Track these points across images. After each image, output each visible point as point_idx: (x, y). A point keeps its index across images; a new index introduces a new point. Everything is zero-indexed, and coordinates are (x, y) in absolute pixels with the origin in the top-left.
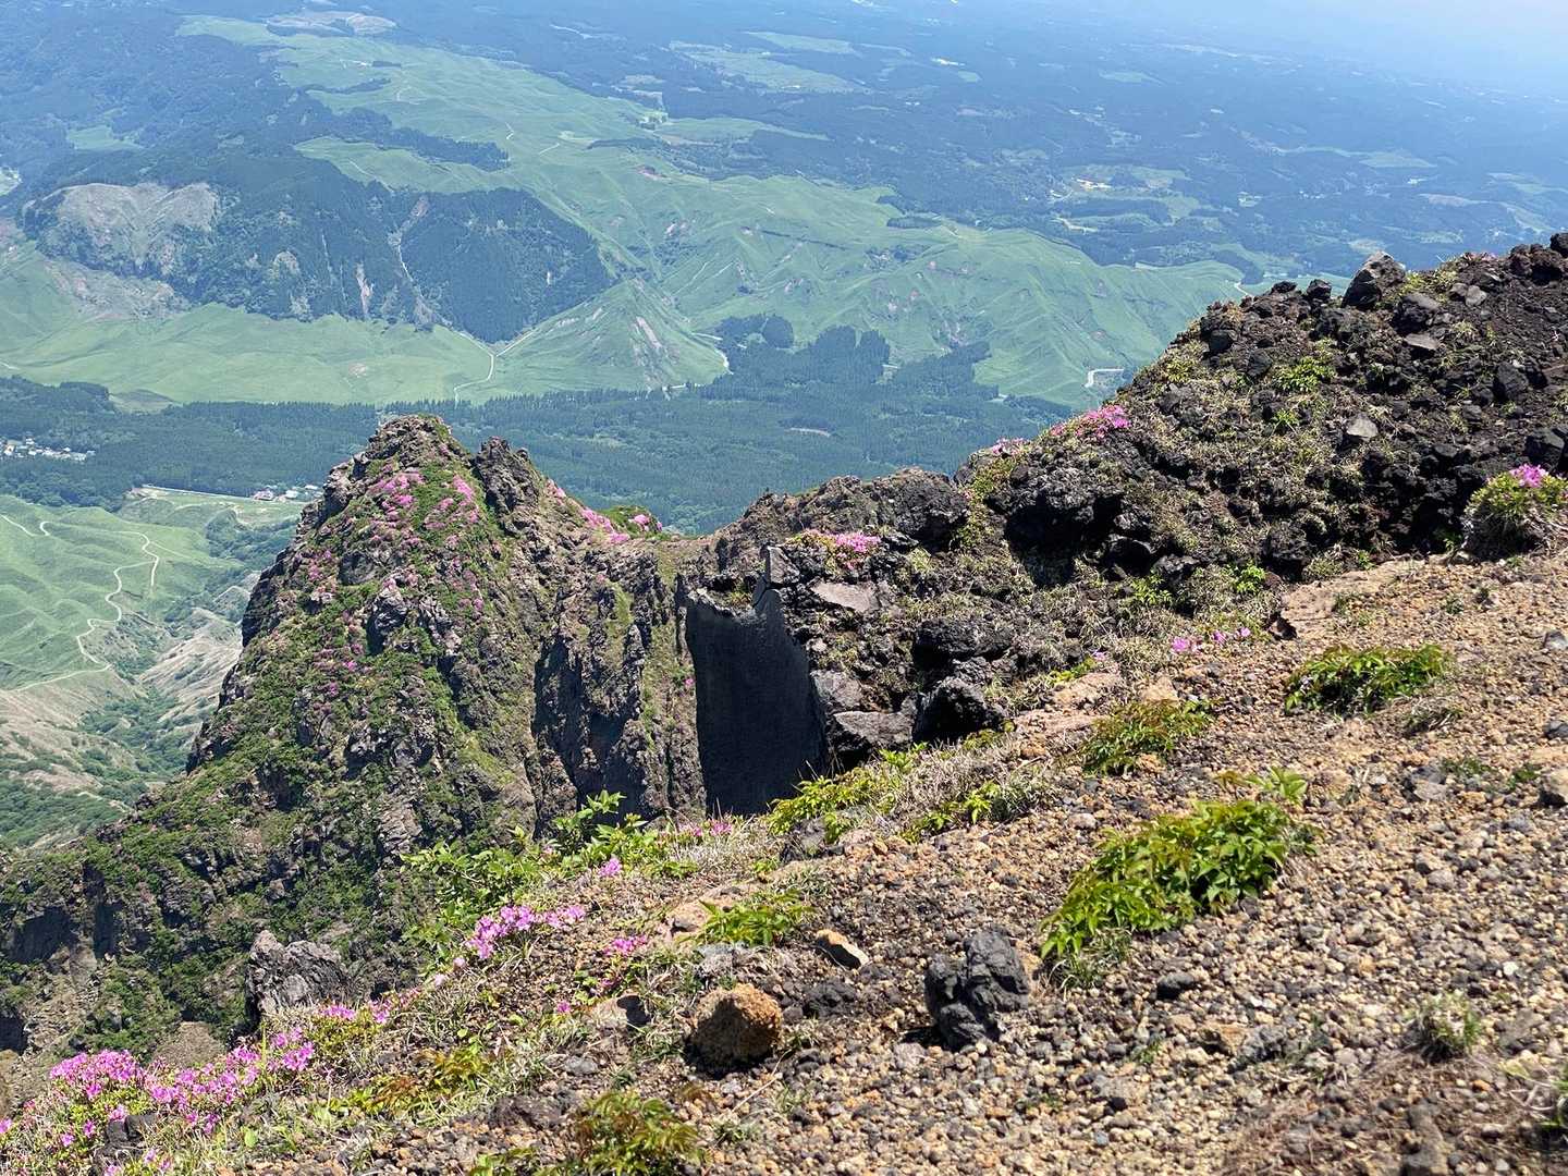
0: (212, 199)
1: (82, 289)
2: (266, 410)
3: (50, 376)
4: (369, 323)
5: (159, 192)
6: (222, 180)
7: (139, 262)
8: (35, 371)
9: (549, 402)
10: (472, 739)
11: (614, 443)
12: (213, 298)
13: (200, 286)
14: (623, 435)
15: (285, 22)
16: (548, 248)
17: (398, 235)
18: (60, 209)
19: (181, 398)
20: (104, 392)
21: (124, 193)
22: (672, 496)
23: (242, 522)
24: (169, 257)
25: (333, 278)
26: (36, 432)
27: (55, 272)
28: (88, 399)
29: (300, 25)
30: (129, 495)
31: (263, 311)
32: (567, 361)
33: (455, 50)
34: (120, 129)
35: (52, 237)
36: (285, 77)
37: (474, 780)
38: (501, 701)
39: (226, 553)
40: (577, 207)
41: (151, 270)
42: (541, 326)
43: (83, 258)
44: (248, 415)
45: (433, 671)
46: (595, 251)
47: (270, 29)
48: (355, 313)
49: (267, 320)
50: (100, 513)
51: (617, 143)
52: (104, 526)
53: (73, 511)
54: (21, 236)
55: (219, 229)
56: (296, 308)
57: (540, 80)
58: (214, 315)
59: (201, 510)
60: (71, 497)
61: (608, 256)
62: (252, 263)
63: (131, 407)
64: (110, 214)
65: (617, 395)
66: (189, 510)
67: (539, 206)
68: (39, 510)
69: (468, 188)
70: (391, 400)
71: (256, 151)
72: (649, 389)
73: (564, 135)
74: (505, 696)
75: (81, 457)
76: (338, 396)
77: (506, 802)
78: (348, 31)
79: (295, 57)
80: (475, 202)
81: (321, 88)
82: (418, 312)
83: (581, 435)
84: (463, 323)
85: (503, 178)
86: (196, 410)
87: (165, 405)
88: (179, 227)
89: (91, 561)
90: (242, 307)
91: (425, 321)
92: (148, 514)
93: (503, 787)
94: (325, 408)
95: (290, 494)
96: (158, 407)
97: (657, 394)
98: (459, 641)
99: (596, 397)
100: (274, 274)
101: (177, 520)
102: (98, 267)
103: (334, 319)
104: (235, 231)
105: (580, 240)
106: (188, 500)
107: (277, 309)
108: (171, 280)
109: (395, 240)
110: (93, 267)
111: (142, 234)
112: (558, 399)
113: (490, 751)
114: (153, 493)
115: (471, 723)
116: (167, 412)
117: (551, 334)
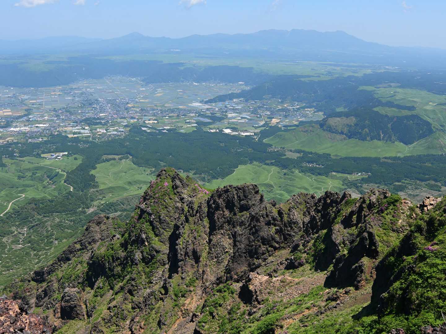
0: (354, 119)
1: (329, 136)
2: (359, 158)
3: (321, 152)
4: (382, 142)
5: (345, 118)
6: (356, 116)
7: (340, 131)
8: (319, 151)
9: (418, 157)
10: (157, 239)
11: (430, 165)
12: (352, 138)
13: (351, 135)
14: (432, 163)
15: (378, 86)
16: (421, 126)
17: (390, 124)
18: (327, 122)
19: (343, 156)
20: (330, 155)
21: (338, 119)
22: (440, 176)
23: (349, 179)
24: (346, 130)
25: (376, 133)
26: (316, 162)
27: (325, 133)
28: (327, 156)
29: (381, 86)
30: (330, 174)
31: (361, 140)
32: (422, 148)
33: (412, 88)
34: (345, 107)
35: (325, 128)
36: (376, 96)
37: (153, 248)
38: (166, 231)
39: (345, 185)
40: (429, 118)
41: (342, 133)
42: (418, 141)
43: (330, 131)
44: (355, 159)
45: (148, 223)
46: (431, 126)
47: (375, 87)
48: (380, 140)
49: (362, 141)
50: (324, 177)
51: (441, 104)
52: (323, 179)
53: (319, 177)
54: (320, 127)
55: (355, 125)
56: (368, 139)
57: (428, 93)
58: (353, 141)
59: (342, 177)
60: (320, 174)
61: (434, 127)
62: (360, 131)
63: (334, 158)
64: (335, 123)
65: (433, 155)
66: (340, 177)
67: (420, 117)
68: (313, 176)
69: (405, 115)
70: (384, 156)
71: (365, 110)
72: (440, 154)
73: (430, 103)
74: (167, 230)
75: (323, 167)
76: (374, 155)
77: (162, 253)
78: (391, 86)
79: (378, 92)
80: (407, 117)
81: (382, 98)
82: (392, 139)
83: (423, 163)
84: (401, 140)
85: (414, 113)
86: (346, 158)
87: (340, 157)
88: (347, 125)
89: (319, 186)
90: (358, 139)
91: (393, 141)
92: (333, 177)
93: (162, 250)
94: (370, 158)
95: (359, 174)
96: (339, 158)
97: (442, 155)
98: (154, 217)
99: (428, 155)
100: (364, 133)
101: (337, 178)
102: (333, 132)
103: (375, 141)
104: (358, 125)
105: (428, 124)
106: (340, 175)
107: (364, 139)
108: (345, 134)
109: (389, 126)
110: (332, 132)
111: (341, 126)
112: (419, 156)
113: (161, 241)
114: (334, 173)
115: (156, 235)
116: (341, 158)
117: (420, 143)
